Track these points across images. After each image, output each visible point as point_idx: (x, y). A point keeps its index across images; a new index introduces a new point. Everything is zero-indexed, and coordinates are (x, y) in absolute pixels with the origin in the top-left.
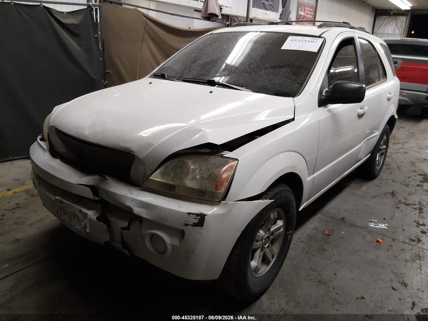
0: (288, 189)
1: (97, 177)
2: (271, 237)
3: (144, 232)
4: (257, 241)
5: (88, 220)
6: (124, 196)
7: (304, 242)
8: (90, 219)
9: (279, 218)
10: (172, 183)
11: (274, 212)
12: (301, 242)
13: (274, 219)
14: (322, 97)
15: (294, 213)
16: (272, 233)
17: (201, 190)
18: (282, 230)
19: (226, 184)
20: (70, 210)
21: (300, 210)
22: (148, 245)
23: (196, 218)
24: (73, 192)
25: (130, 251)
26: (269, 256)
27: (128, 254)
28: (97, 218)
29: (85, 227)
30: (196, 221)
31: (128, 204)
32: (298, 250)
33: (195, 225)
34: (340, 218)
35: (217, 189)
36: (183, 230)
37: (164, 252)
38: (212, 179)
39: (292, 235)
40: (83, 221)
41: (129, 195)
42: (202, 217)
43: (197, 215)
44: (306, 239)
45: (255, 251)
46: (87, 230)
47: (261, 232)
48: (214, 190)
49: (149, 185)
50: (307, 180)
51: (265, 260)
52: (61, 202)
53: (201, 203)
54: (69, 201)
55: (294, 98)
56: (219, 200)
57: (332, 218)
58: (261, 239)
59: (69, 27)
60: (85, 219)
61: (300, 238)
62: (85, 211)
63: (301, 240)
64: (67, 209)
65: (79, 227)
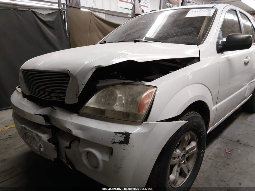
0: (199, 116)
1: (49, 108)
2: (187, 155)
3: (81, 150)
4: (174, 158)
5: (42, 141)
6: (66, 121)
7: (212, 159)
8: (43, 141)
9: (192, 140)
10: (102, 108)
11: (187, 135)
12: (209, 159)
13: (188, 141)
14: (220, 46)
15: (204, 135)
16: (187, 152)
17: (126, 113)
18: (195, 149)
19: (147, 107)
20: (30, 134)
21: (207, 133)
22: (85, 161)
23: (122, 136)
24: (33, 120)
25: (72, 166)
26: (186, 170)
27: (71, 168)
28: (48, 140)
29: (40, 147)
30: (122, 139)
31: (69, 127)
32: (208, 165)
33: (121, 143)
34: (236, 140)
35: (139, 111)
36: (111, 147)
37: (97, 167)
38: (135, 103)
39: (204, 153)
40: (39, 142)
41: (70, 120)
42: (127, 136)
43: (123, 134)
44: (213, 157)
45: (172, 167)
46: (42, 150)
47: (178, 151)
48: (136, 112)
49: (85, 111)
50: (213, 108)
51: (182, 174)
52: (25, 129)
53: (127, 124)
54: (30, 128)
55: (198, 46)
56: (140, 121)
57: (230, 140)
58: (178, 157)
59: (48, 23)
60: (40, 141)
61: (208, 156)
62: (40, 134)
63: (209, 157)
64: (29, 134)
65: (36, 148)
